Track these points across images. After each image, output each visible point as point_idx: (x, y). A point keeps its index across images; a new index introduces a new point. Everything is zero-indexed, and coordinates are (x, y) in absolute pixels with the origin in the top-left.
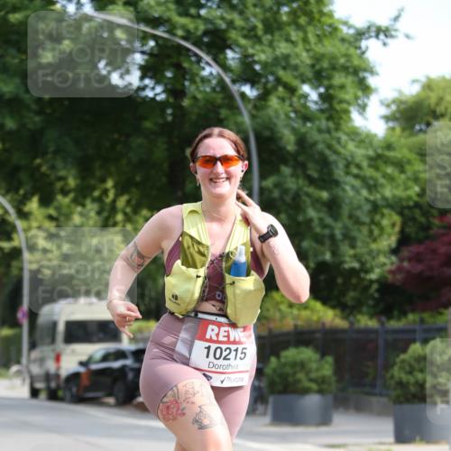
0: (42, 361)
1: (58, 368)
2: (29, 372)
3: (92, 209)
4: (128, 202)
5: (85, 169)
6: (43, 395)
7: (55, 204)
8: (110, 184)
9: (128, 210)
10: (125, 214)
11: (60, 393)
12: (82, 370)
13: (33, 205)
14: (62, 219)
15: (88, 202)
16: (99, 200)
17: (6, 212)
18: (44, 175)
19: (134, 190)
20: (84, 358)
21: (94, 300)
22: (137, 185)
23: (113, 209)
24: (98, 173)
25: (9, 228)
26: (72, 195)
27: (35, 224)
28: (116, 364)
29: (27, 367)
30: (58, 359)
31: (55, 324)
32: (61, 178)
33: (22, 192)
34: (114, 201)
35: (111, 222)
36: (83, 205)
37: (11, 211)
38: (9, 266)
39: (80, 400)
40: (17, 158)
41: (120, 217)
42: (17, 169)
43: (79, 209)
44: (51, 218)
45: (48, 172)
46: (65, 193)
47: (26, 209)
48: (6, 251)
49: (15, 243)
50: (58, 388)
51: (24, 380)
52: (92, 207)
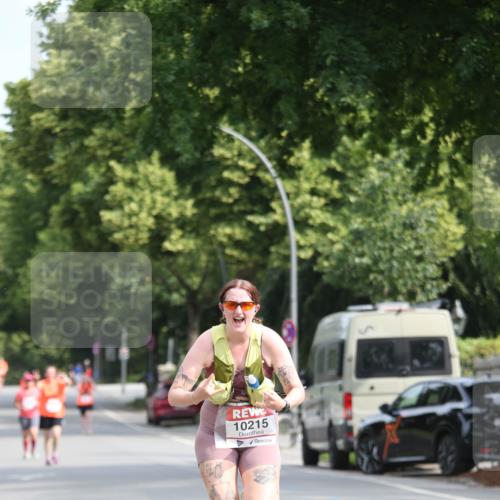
0: (322, 405)
1: (349, 418)
2: (302, 424)
3: (399, 157)
4: (458, 143)
5: (387, 92)
6: (325, 461)
7: (340, 149)
8: (427, 114)
9: (458, 156)
10: (453, 163)
11: (352, 457)
12: (387, 419)
13: (303, 154)
14: (350, 174)
15: (392, 146)
16: (410, 142)
17: (260, 166)
18: (320, 104)
19: (468, 123)
20: (390, 400)
21: (405, 306)
22: (471, 115)
23: (434, 156)
24: (408, 98)
25: (265, 192)
26: (365, 136)
27: (306, 186)
28: (442, 410)
29: (300, 415)
30: (348, 402)
31: (342, 345)
32: (348, 109)
33: (284, 134)
34: (435, 143)
35: (430, 178)
36: (385, 153)
37: (269, 165)
38: (266, 252)
39: (384, 468)
40: (276, 77)
41: (444, 169)
42: (276, 95)
43: (378, 157)
44: (332, 174)
45: (326, 99)
46: (354, 132)
47: (292, 161)
48: (262, 228)
49: (277, 217)
50: (350, 448)
51: (294, 436)
52: (398, 154)
